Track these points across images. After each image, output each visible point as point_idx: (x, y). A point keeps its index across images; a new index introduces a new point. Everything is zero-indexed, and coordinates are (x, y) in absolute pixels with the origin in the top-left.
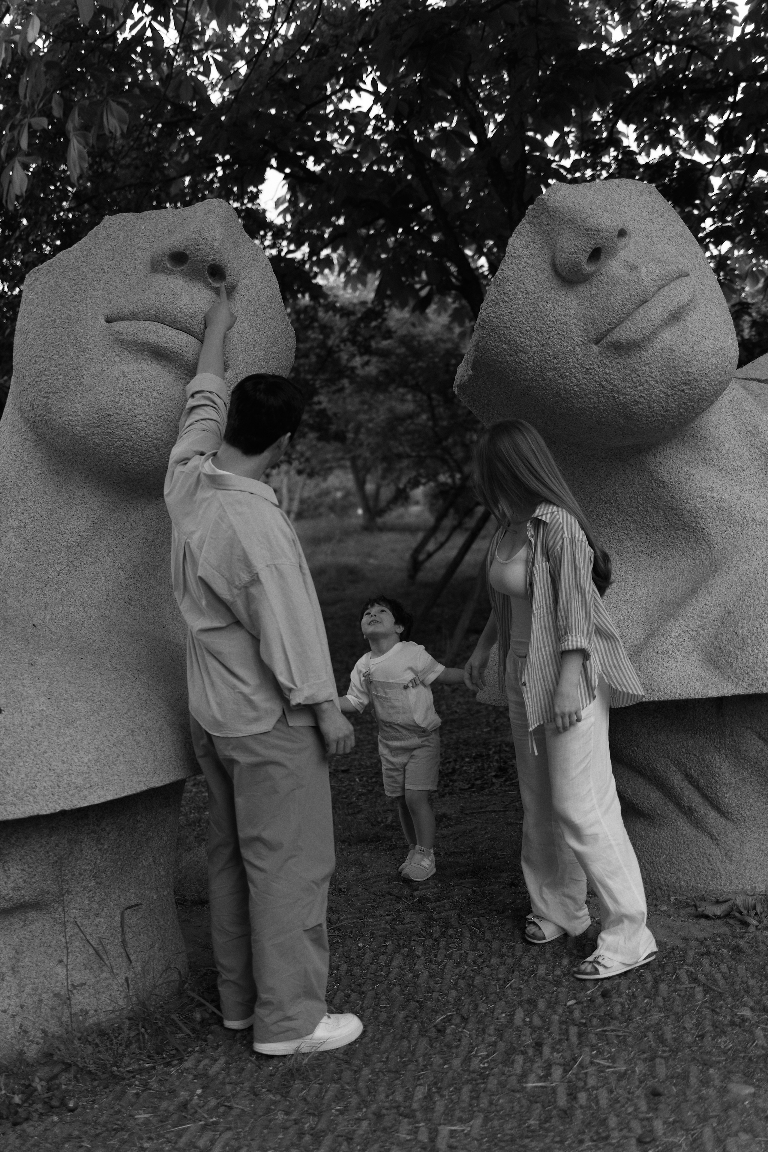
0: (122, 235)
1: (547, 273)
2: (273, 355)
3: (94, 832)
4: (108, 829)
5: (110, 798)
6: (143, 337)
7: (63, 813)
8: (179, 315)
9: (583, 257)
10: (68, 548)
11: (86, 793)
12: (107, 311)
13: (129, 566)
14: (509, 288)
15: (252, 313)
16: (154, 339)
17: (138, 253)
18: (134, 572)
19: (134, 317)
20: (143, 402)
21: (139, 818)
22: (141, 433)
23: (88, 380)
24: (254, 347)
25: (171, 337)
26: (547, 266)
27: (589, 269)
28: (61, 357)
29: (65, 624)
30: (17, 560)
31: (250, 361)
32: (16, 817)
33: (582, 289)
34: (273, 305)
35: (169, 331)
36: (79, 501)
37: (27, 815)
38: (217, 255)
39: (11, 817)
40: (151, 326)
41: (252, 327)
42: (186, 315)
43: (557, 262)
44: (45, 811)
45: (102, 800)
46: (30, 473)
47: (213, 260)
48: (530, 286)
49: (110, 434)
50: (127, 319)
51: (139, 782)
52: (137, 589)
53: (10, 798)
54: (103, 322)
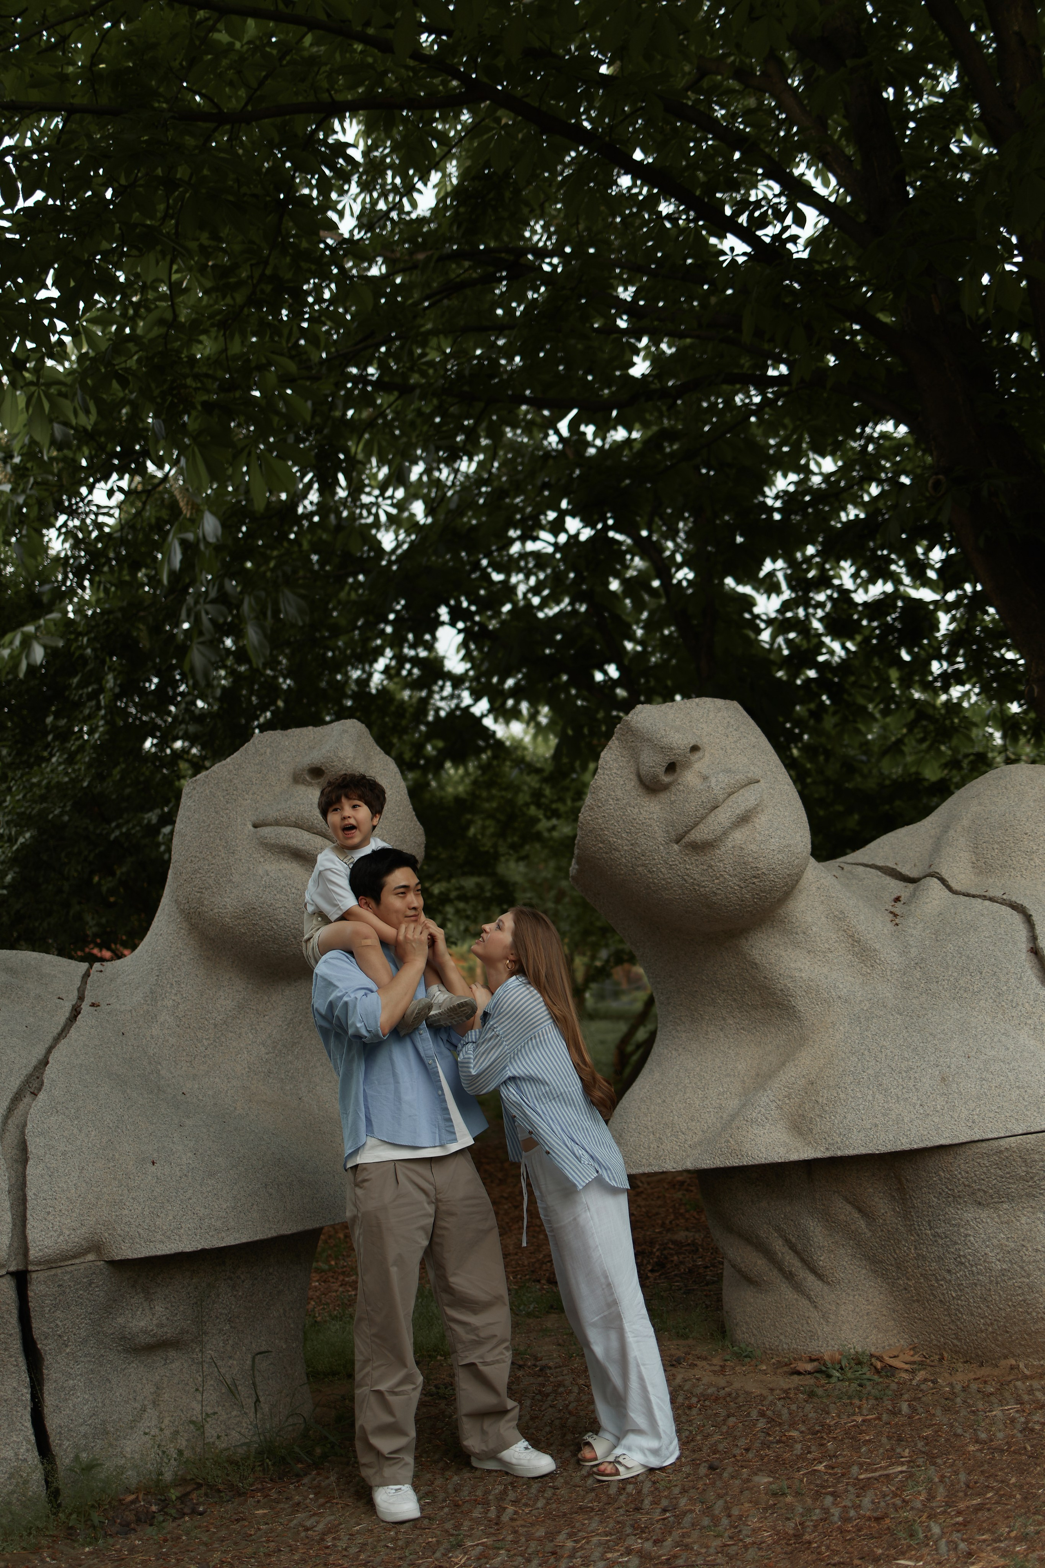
0: (268, 751)
1: (633, 783)
3: (231, 1279)
5: (244, 1240)
6: (284, 841)
7: (203, 1251)
8: (316, 821)
9: (660, 770)
10: (216, 1025)
11: (224, 1234)
12: (254, 818)
13: (269, 1042)
14: (602, 795)
16: (293, 842)
17: (282, 767)
18: (275, 1047)
19: (277, 823)
20: (283, 897)
22: (281, 924)
23: (236, 878)
25: (308, 841)
26: (632, 776)
27: (666, 779)
28: (214, 857)
29: (210, 1093)
32: (163, 1253)
33: (663, 796)
35: (306, 835)
36: (226, 983)
37: (173, 1251)
38: (349, 770)
39: (159, 1253)
40: (292, 831)
43: (643, 773)
44: (188, 1249)
45: (237, 1242)
46: (185, 958)
48: (619, 793)
49: (254, 925)
50: (271, 825)
51: (270, 1229)
52: (276, 1063)
53: (159, 1237)
54: (251, 827)
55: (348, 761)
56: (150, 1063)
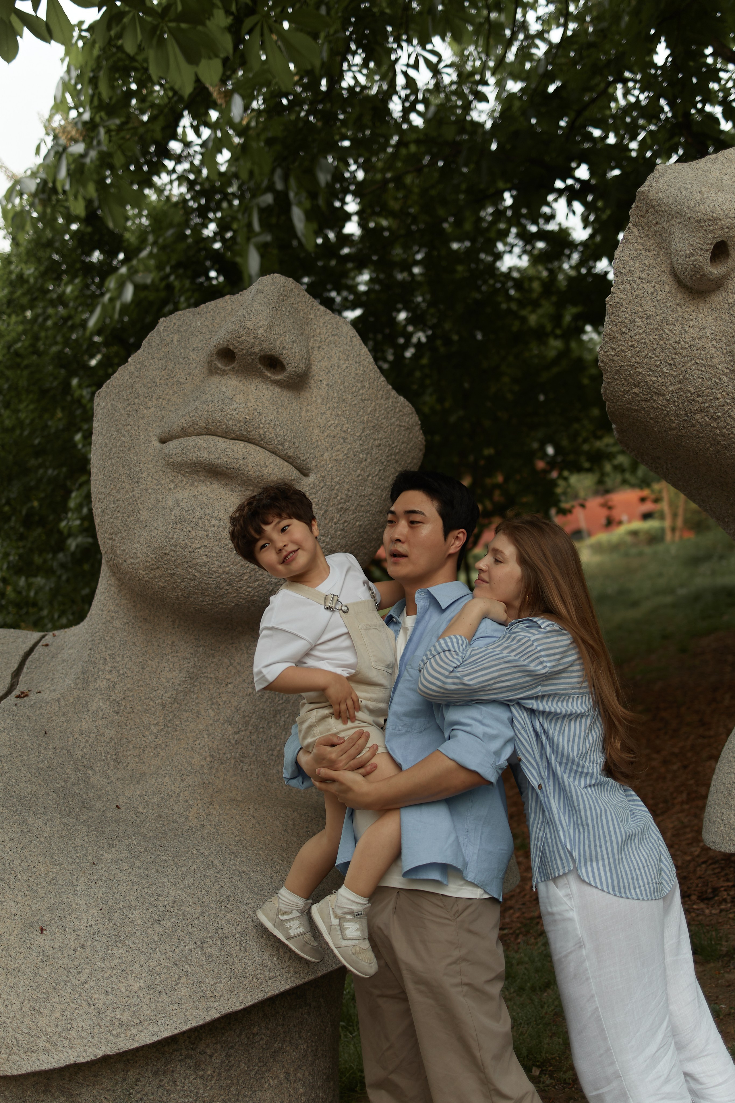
0: (176, 337)
1: (669, 286)
2: (377, 443)
4: (209, 1051)
6: (192, 456)
7: (106, 1058)
8: (230, 423)
9: (703, 258)
10: (164, 706)
11: (134, 1031)
12: (159, 431)
13: (237, 718)
14: (625, 315)
15: (336, 400)
16: (205, 456)
17: (193, 356)
18: (246, 724)
19: (184, 433)
20: (200, 533)
21: (255, 1030)
22: (205, 569)
23: (144, 516)
24: (344, 440)
25: (224, 451)
26: (666, 278)
27: (716, 271)
28: (118, 491)
29: (155, 800)
30: (107, 727)
31: (341, 457)
32: (50, 1066)
33: (717, 299)
34: (367, 384)
35: (221, 443)
36: (168, 650)
37: (62, 1064)
38: (265, 345)
39: (44, 1067)
40: (201, 441)
41: (338, 415)
42: (239, 422)
43: (678, 268)
46: (117, 623)
47: (261, 350)
48: (649, 307)
49: (172, 575)
50: (179, 437)
51: (208, 1009)
52: (252, 743)
53: (42, 1044)
54: (156, 444)
55: (261, 331)
56: (77, 769)
